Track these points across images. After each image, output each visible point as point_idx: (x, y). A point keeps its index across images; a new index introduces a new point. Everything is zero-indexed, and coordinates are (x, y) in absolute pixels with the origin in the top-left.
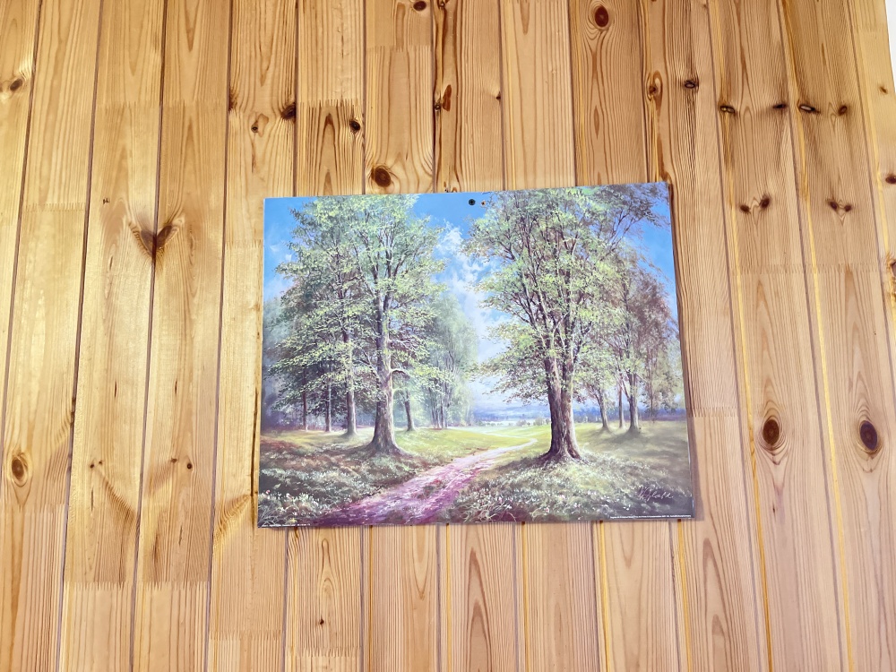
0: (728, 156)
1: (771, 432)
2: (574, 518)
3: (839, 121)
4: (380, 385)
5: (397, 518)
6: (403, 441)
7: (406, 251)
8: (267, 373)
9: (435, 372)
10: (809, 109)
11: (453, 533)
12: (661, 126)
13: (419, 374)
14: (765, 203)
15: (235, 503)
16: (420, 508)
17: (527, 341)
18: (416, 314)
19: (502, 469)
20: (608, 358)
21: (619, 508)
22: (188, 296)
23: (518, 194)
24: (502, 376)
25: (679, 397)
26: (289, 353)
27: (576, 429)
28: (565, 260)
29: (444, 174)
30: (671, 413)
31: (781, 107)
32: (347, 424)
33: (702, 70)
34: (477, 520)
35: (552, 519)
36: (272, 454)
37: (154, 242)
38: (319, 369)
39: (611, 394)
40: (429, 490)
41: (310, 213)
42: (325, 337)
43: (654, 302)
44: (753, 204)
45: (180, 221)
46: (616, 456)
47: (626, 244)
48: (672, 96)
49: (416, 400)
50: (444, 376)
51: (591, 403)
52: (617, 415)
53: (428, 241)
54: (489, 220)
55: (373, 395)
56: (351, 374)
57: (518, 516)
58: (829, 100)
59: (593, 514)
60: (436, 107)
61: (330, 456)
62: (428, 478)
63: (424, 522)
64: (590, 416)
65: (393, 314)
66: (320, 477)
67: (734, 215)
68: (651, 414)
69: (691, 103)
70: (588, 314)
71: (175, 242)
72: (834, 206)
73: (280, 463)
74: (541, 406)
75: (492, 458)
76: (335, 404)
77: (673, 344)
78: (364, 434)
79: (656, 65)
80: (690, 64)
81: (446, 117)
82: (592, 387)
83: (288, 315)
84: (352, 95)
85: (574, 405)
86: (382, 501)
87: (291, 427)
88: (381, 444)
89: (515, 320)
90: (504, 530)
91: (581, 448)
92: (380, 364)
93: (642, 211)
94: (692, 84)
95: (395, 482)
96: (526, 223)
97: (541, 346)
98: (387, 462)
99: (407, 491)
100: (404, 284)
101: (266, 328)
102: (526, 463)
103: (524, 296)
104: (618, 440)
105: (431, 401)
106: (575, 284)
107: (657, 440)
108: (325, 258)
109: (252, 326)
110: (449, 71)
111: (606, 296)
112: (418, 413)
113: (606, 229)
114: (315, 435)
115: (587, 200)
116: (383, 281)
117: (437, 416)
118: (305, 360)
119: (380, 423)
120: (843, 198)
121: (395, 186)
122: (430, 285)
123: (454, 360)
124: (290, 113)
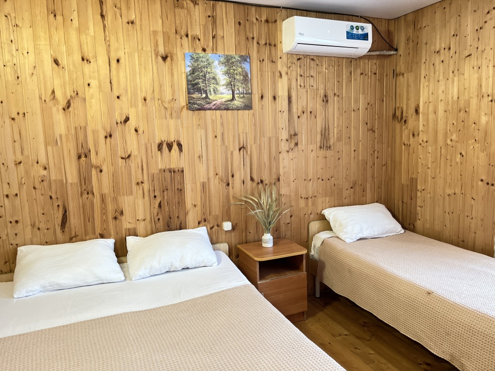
0: (258, 52)
1: (262, 97)
2: (235, 109)
3: (274, 47)
4: (206, 87)
5: (210, 109)
6: (210, 97)
7: (209, 64)
8: (188, 85)
9: (215, 86)
10: (270, 45)
11: (218, 112)
12: (248, 45)
13: (212, 85)
14: (263, 60)
15: (184, 106)
16: (213, 107)
17: (228, 81)
18: (211, 75)
19: (225, 102)
20: (241, 85)
21: (241, 108)
22: (172, 70)
23: (226, 55)
24: (225, 87)
25: (250, 91)
26: (191, 81)
27: (236, 96)
28: (234, 68)
29: (215, 50)
30: (249, 94)
31: (266, 44)
32: (201, 94)
33: (255, 36)
34: (222, 110)
35: (232, 110)
36: (190, 98)
37: (164, 58)
38: (196, 84)
39: (241, 90)
40: (214, 105)
41: (193, 56)
42: (197, 79)
43: (247, 76)
44: (261, 60)
45: (169, 55)
46: (241, 100)
47: (243, 65)
48: (250, 40)
49: (212, 90)
50: (216, 86)
51: (238, 92)
52: (241, 94)
53: (213, 62)
54: (222, 59)
55: (205, 89)
56: (201, 85)
57: (227, 109)
58: (273, 44)
59: (238, 109)
60: (213, 37)
61: (199, 99)
62: (214, 103)
63: (213, 110)
64: (238, 94)
65: (207, 75)
66: (198, 102)
67: (259, 62)
68: (246, 94)
69: (253, 42)
70: (238, 77)
71: (169, 59)
72: (272, 62)
73: (191, 100)
74: (231, 92)
75: (224, 100)
76: (199, 90)
77: (250, 83)
78: (204, 95)
79: (248, 34)
80: (253, 35)
81: (215, 40)
82: (238, 89)
83: (190, 74)
84: (198, 33)
85: (235, 92)
86: (207, 106)
87: (192, 94)
88: (207, 97)
89: (226, 77)
90: (225, 111)
91: (237, 99)
92: (206, 84)
93: (246, 60)
94: (253, 38)
95: (209, 103)
96: (228, 60)
97: (231, 82)
98: (208, 100)
99: (211, 105)
100: (209, 70)
101: (187, 76)
102: (229, 101)
103: (227, 73)
104: (241, 98)
105: (214, 90)
106: (236, 72)
107: (247, 97)
108: (196, 64)
109: (184, 76)
110: (215, 31)
111: (240, 74)
112: (212, 92)
113: (240, 63)
114: (196, 95)
115: (237, 58)
116: (206, 69)
117: (215, 93)
118: (193, 82)
119: (206, 94)
120: (274, 60)
121: (207, 52)
122: (213, 70)
123: (217, 84)
124: (187, 36)
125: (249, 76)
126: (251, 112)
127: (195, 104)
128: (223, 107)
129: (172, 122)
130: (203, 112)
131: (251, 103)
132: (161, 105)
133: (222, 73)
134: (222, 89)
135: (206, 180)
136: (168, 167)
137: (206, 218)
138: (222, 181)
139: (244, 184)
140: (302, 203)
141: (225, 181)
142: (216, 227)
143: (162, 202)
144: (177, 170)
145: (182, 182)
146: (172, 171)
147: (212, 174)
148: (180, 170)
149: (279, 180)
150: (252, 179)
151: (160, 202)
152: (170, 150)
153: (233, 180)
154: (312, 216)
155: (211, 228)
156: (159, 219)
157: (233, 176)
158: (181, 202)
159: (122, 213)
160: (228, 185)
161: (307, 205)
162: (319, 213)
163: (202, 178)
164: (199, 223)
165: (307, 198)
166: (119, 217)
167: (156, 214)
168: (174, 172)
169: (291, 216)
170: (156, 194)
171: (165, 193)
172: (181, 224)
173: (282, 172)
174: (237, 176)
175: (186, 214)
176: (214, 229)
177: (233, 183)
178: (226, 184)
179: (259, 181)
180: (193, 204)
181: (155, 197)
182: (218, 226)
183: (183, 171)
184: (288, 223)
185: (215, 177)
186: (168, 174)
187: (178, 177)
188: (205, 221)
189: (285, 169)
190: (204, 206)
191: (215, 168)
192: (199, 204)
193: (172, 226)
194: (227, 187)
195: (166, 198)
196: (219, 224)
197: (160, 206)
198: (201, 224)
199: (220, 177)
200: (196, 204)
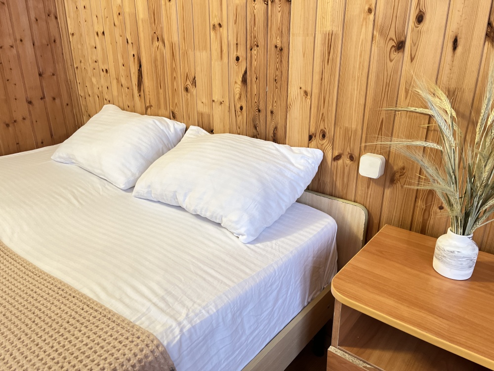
137: (327, 131)
138: (381, 33)
141: (392, 35)
142: (346, 159)
143: (248, 73)
145: (285, 30)
146: (268, 1)
151: (246, 72)
155: (337, 158)
156: (241, 108)
157: (420, 19)
158: (281, 81)
159: (194, 82)
160: (400, 46)
163: (328, 23)
164: (310, 138)
166: (190, 87)
167: (237, 96)
168: (272, 2)
170: (239, 54)
171: (254, 52)
172: (276, 128)
174: (434, 19)
175: (287, 108)
176: (340, 162)
177: (414, 44)
178: (392, 43)
180: (304, 88)
181: (238, 59)
182: (351, 158)
183: (289, 1)
185: (365, 19)
188: (324, 136)
190: (323, 100)
192: (316, 91)
193: (261, 128)
194: (395, 55)
195: (254, 63)
196: (356, 154)
197: (244, 81)
198: (314, 143)
199: (379, 20)
200: (309, 90)
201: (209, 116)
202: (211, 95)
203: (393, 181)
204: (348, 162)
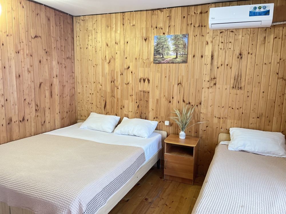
0: (194, 31)
1: (194, 56)
2: (177, 63)
3: (204, 27)
4: (163, 52)
5: (164, 63)
6: (165, 57)
7: (166, 40)
8: (154, 51)
9: (167, 51)
10: (202, 26)
11: (168, 64)
12: (188, 28)
13: (166, 51)
14: (196, 36)
15: (152, 62)
16: (165, 62)
17: (175, 48)
18: (166, 46)
19: (172, 59)
20: (181, 50)
21: (181, 62)
22: (148, 45)
23: (175, 35)
24: (173, 51)
25: (187, 53)
26: (156, 50)
27: (178, 56)
28: (179, 41)
29: (169, 33)
30: (186, 54)
31: (199, 26)
32: (160, 56)
33: (193, 22)
34: (170, 63)
35: (175, 63)
36: (155, 58)
37: (145, 40)
38: (158, 51)
39: (181, 53)
40: (166, 61)
41: (158, 37)
42: (159, 48)
43: (186, 45)
44: (195, 36)
45: (148, 38)
46: (181, 58)
47: (184, 40)
48: (189, 25)
49: (166, 53)
51: (180, 54)
52: (181, 55)
53: (168, 39)
54: (173, 37)
55: (162, 53)
56: (161, 51)
57: (173, 63)
58: (204, 25)
59: (179, 63)
60: (169, 27)
61: (159, 58)
62: (166, 60)
63: (166, 63)
64: (179, 55)
65: (164, 46)
66: (158, 60)
68: (184, 55)
69: (191, 26)
70: (180, 46)
71: (147, 40)
72: (202, 36)
73: (155, 59)
74: (176, 54)
75: (171, 58)
76: (159, 54)
77: (187, 49)
78: (162, 56)
79: (189, 22)
80: (192, 22)
81: (170, 28)
82: (180, 52)
83: (156, 46)
84: (162, 26)
85: (178, 54)
86: (163, 62)
87: (156, 56)
88: (163, 57)
89: (174, 47)
90: (172, 64)
91: (178, 58)
92: (163, 50)
93: (185, 37)
94: (191, 24)
95: (164, 60)
96: (176, 38)
97: (176, 49)
98: (163, 58)
99: (165, 61)
100: (165, 43)
101: (154, 48)
102: (174, 59)
103: (175, 44)
104: (181, 57)
105: (167, 53)
106: (179, 43)
107: (184, 57)
108: (159, 41)
109: (153, 47)
110: (170, 23)
111: (182, 44)
112: (166, 55)
113: (182, 38)
114: (158, 56)
115: (181, 36)
116: (164, 43)
117: (167, 55)
118: (157, 50)
119: (163, 55)
120: (203, 35)
121: (165, 35)
122: (167, 43)
123: (169, 50)
124: (156, 28)
125: (187, 45)
126: (186, 64)
127: (156, 60)
128: (170, 62)
129: (147, 69)
130: (160, 64)
131: (187, 60)
132: (142, 61)
133: (172, 44)
134: (171, 53)
135: (159, 98)
136: (143, 90)
138: (167, 100)
139: (179, 103)
140: (215, 121)
142: (162, 122)
144: (146, 92)
145: (148, 97)
146: (144, 92)
147: (162, 95)
148: (148, 92)
149: (200, 104)
150: (184, 101)
151: (138, 105)
152: (144, 82)
153: (173, 100)
154: (222, 130)
155: (160, 122)
156: (137, 113)
157: (173, 98)
158: (147, 107)
159: (124, 107)
160: (170, 102)
161: (219, 122)
162: (228, 129)
163: (157, 97)
164: (154, 118)
165: (220, 118)
166: (122, 108)
167: (136, 110)
168: (145, 92)
169: (207, 127)
170: (137, 101)
171: (141, 101)
172: (146, 117)
173: (203, 99)
174: (175, 98)
175: (149, 113)
176: (161, 123)
177: (172, 102)
178: (169, 101)
179: (188, 103)
181: (136, 102)
182: (163, 122)
183: (149, 92)
184: (205, 130)
185: (164, 97)
186: (142, 93)
187: (146, 94)
188: (157, 118)
189: (205, 99)
190: (157, 111)
191: (164, 93)
192: (155, 109)
193: (142, 117)
194: (169, 103)
195: (141, 103)
196: (164, 121)
197: (138, 107)
198: (155, 119)
199: (166, 98)
200: (153, 109)
201: (128, 115)
202: (129, 110)
203: (171, 126)
204: (162, 123)
